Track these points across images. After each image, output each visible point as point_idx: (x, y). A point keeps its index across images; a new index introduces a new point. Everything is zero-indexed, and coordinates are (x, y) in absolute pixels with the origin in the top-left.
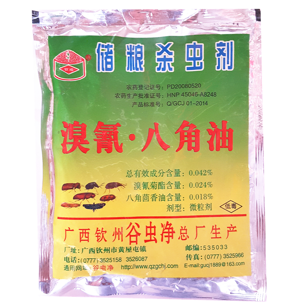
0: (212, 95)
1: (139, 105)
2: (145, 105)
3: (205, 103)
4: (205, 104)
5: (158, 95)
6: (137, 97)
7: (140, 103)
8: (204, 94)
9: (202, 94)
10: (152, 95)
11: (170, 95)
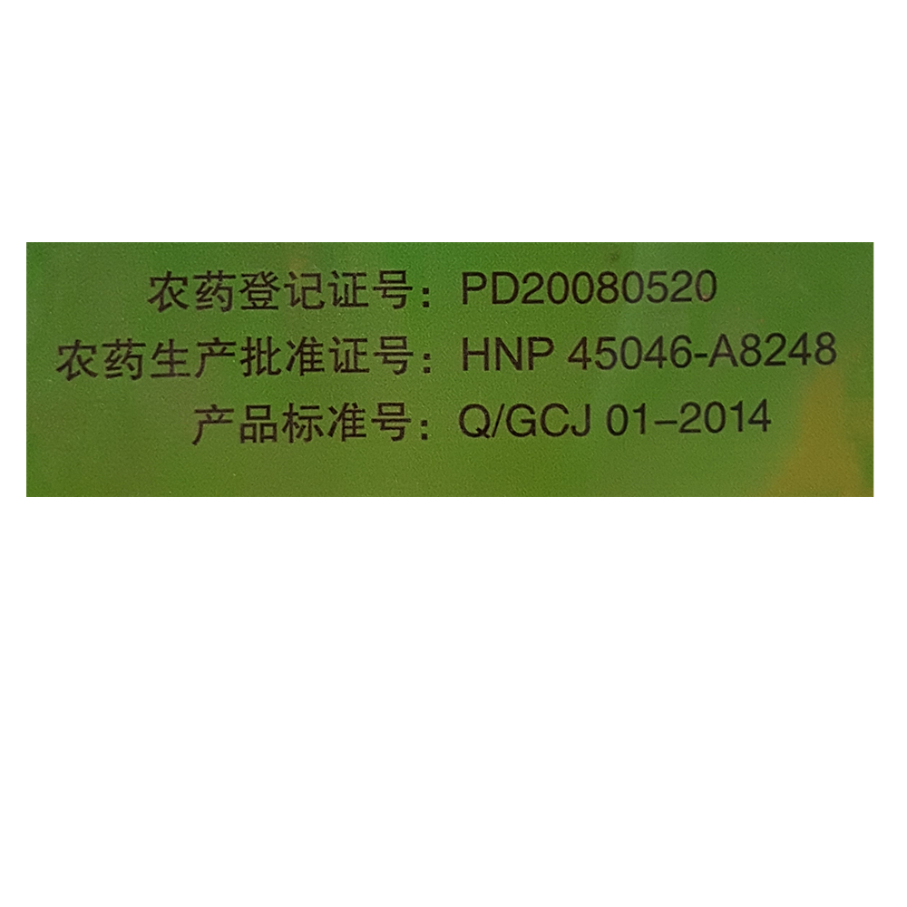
0: (805, 356)
1: (249, 431)
2: (289, 422)
3: (747, 416)
4: (752, 421)
5: (395, 352)
6: (234, 365)
7: (254, 412)
8: (737, 350)
9: (723, 350)
10: (350, 346)
11: (485, 353)
